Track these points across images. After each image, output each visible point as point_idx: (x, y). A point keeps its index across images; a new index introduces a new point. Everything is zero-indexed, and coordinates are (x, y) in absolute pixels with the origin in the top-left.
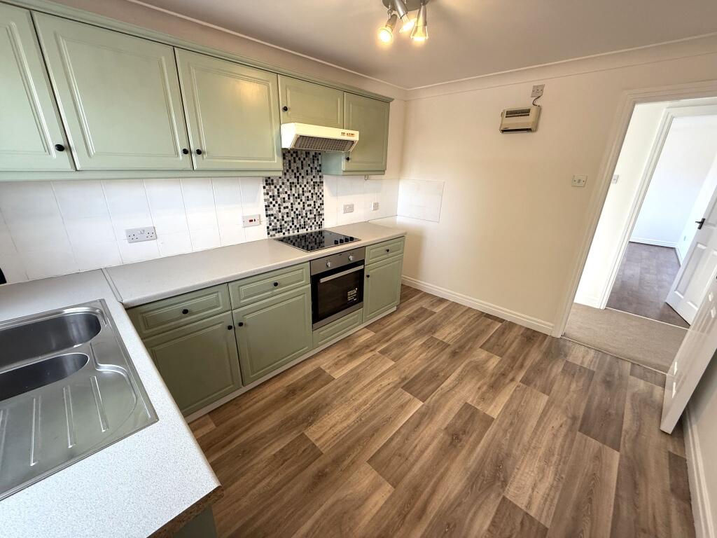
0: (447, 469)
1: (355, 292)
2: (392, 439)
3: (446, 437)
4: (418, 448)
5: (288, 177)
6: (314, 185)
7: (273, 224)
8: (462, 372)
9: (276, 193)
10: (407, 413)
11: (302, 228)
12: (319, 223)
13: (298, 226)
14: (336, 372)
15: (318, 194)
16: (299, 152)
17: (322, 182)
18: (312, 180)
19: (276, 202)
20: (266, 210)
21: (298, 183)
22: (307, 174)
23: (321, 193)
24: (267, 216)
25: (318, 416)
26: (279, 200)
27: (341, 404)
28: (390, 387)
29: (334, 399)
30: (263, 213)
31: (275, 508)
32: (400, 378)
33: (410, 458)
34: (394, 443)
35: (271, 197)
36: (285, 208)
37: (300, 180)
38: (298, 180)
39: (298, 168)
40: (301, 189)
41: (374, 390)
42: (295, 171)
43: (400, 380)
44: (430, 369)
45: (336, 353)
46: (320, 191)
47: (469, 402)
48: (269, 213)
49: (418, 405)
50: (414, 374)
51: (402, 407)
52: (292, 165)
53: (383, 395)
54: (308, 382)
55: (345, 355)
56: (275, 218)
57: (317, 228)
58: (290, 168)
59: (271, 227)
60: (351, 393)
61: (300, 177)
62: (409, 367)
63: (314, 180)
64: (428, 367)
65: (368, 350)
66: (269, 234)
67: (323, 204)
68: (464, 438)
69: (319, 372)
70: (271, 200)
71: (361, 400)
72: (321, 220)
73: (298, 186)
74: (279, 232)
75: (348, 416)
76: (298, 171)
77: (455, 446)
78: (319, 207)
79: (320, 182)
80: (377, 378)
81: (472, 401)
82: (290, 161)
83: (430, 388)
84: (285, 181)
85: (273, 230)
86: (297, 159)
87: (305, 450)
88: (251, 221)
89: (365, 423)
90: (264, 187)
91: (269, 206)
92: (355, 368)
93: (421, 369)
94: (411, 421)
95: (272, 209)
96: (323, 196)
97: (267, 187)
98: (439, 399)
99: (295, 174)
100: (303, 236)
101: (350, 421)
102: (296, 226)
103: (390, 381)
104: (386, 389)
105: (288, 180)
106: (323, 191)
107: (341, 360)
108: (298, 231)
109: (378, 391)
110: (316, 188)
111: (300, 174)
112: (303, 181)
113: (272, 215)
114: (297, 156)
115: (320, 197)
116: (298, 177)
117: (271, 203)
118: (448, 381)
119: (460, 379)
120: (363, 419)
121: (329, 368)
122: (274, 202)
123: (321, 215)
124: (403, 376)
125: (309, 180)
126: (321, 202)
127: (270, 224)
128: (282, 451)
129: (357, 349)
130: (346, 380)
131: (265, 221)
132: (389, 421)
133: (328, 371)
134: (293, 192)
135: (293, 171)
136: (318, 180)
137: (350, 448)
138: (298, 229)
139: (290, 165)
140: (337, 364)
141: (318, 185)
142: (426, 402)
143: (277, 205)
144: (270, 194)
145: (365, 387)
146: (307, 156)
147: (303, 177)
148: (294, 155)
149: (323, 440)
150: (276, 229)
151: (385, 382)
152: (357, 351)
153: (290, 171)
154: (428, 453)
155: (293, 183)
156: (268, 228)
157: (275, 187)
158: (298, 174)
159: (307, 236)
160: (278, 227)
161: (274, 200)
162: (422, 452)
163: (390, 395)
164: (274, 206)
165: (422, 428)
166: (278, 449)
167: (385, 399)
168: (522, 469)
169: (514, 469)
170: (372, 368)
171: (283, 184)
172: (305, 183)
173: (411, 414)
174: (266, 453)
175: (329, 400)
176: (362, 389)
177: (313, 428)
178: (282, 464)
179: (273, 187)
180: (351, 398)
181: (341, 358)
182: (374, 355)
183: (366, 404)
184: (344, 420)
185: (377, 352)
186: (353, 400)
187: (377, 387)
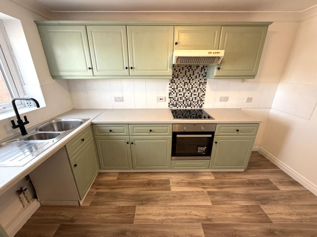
1: (205, 149)
5: (184, 79)
6: (200, 84)
7: (172, 102)
9: (176, 87)
11: (189, 106)
12: (200, 105)
14: (174, 187)
15: (202, 89)
16: (192, 66)
17: (206, 83)
18: (199, 81)
19: (175, 92)
20: (169, 95)
21: (189, 83)
22: (196, 78)
23: (204, 89)
24: (169, 98)
25: (147, 203)
26: (177, 91)
27: (162, 206)
28: (195, 217)
29: (162, 200)
31: (100, 229)
32: (207, 217)
35: (172, 89)
36: (180, 95)
37: (191, 81)
38: (190, 81)
39: (190, 75)
40: (191, 86)
42: (189, 76)
43: (204, 218)
44: (237, 228)
45: (182, 177)
46: (204, 87)
48: (171, 96)
50: (218, 222)
52: (187, 73)
53: (186, 219)
54: (158, 184)
55: (187, 181)
56: (174, 99)
57: (199, 107)
58: (185, 75)
59: (171, 103)
60: (171, 204)
61: (191, 79)
62: (219, 215)
63: (200, 81)
64: (235, 225)
65: (202, 186)
66: (169, 106)
67: (205, 95)
69: (167, 182)
70: (173, 90)
71: (172, 212)
72: (202, 103)
73: (189, 84)
74: (175, 106)
76: (190, 76)
78: (201, 96)
79: (204, 83)
80: (192, 206)
82: (186, 71)
84: (182, 81)
85: (172, 105)
86: (191, 70)
87: (129, 215)
88: (161, 99)
89: (162, 226)
90: (170, 84)
91: (171, 93)
92: (185, 192)
93: (227, 222)
95: (172, 95)
96: (205, 90)
97: (171, 84)
99: (188, 78)
100: (188, 111)
101: (158, 218)
102: (185, 105)
103: (199, 214)
104: (191, 217)
105: (183, 81)
106: (206, 87)
107: (182, 182)
109: (186, 214)
110: (201, 86)
111: (191, 78)
112: (193, 82)
113: (172, 98)
114: (191, 68)
115: (204, 90)
116: (190, 79)
117: (172, 92)
120: (164, 223)
121: (173, 183)
122: (174, 92)
123: (202, 101)
124: (210, 217)
125: (197, 81)
126: (203, 93)
127: (171, 102)
128: (123, 207)
129: (196, 182)
130: (175, 195)
131: (168, 100)
133: (171, 184)
134: (186, 87)
135: (187, 76)
136: (203, 81)
137: (145, 233)
139: (186, 73)
140: (178, 183)
141: (203, 84)
143: (175, 93)
144: (173, 87)
145: (181, 206)
146: (197, 68)
147: (193, 80)
148: (189, 68)
149: (139, 217)
150: (173, 105)
151: (195, 212)
152: (195, 183)
153: (185, 76)
155: (186, 83)
156: (169, 103)
157: (176, 84)
158: (190, 78)
159: (191, 111)
160: (175, 104)
161: (174, 90)
163: (191, 222)
164: (174, 93)
166: (123, 205)
167: (185, 222)
170: (196, 198)
171: (180, 83)
172: (194, 83)
174: (118, 203)
175: (159, 199)
176: (179, 206)
177: (141, 207)
178: (118, 213)
179: (174, 84)
180: (169, 206)
181: (183, 181)
182: (203, 191)
183: (173, 216)
184: (156, 216)
185: (206, 191)
186: (169, 208)
187: (187, 211)
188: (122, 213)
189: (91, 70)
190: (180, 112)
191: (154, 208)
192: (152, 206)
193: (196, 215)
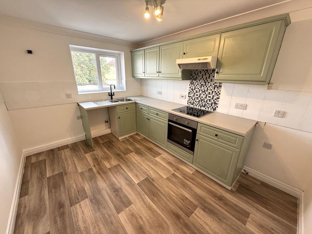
0: (106, 183)
1: (189, 142)
2: (123, 170)
3: (118, 187)
4: (117, 176)
5: (201, 82)
6: (215, 87)
7: (190, 100)
8: (156, 212)
9: (194, 88)
10: (133, 177)
11: (203, 107)
12: (214, 108)
13: (201, 105)
14: (158, 158)
15: (217, 92)
16: (209, 71)
17: (221, 86)
18: (214, 84)
19: (193, 92)
20: (189, 94)
21: (205, 85)
22: (211, 81)
23: (218, 92)
24: (188, 96)
25: (138, 154)
26: (195, 91)
27: (142, 159)
28: (148, 173)
29: (145, 158)
30: (187, 95)
32: (154, 178)
33: (115, 174)
34: (122, 170)
35: (191, 89)
36: (196, 95)
37: (207, 84)
38: (206, 84)
39: (206, 78)
40: (206, 88)
41: (147, 168)
42: (205, 79)
43: (152, 177)
44: (160, 194)
46: (219, 91)
47: (132, 205)
48: (190, 95)
49: (136, 181)
50: (156, 185)
51: (137, 176)
52: (204, 76)
53: (144, 170)
54: (154, 152)
55: (170, 161)
56: (191, 98)
58: (202, 78)
59: (189, 101)
60: (147, 162)
61: (207, 82)
62: (161, 184)
63: (216, 84)
64: (162, 193)
65: (175, 169)
66: (188, 103)
67: (219, 98)
68: (114, 194)
69: (159, 154)
70: (191, 90)
72: (216, 107)
73: (205, 86)
74: (192, 104)
75: (137, 161)
76: (206, 79)
77: (113, 189)
78: (215, 99)
79: (219, 86)
80: (154, 170)
81: (132, 207)
82: (203, 75)
83: (145, 189)
84: (199, 83)
85: (190, 103)
86: (207, 73)
87: (128, 152)
88: (182, 97)
90: (190, 85)
91: (190, 93)
92: (160, 163)
93: (160, 189)
94: (129, 177)
95: (191, 94)
96: (220, 94)
97: (191, 85)
98: (137, 191)
99: (205, 80)
100: (203, 111)
101: (134, 161)
102: (200, 105)
103: (152, 174)
104: (147, 172)
105: (200, 83)
106: (220, 91)
107: (166, 160)
108: (201, 107)
109: (146, 169)
110: (216, 89)
111: (207, 81)
112: (208, 84)
113: (191, 97)
114: (207, 72)
115: (218, 94)
116: (206, 82)
117: (191, 92)
118: (149, 201)
119: (150, 208)
120: (134, 164)
121: (161, 157)
122: (192, 92)
123: (216, 104)
124: (155, 179)
125: (212, 84)
126: (218, 97)
127: (189, 100)
129: (175, 165)
130: (154, 161)
131: (187, 98)
132: (131, 170)
133: (159, 156)
134: (202, 89)
135: (203, 79)
136: (218, 85)
137: (124, 161)
138: (201, 106)
139: (203, 76)
140: (163, 159)
141: (218, 88)
142: (137, 185)
143: (193, 93)
144: (192, 88)
145: (150, 166)
146: (213, 72)
147: (208, 82)
148: (206, 72)
150: (191, 103)
151: (151, 172)
153: (202, 79)
154: (114, 179)
155: (203, 85)
156: (188, 101)
157: (194, 85)
158: (206, 81)
159: (205, 112)
160: (192, 102)
161: (192, 91)
162: (115, 178)
163: (144, 173)
164: (192, 93)
165: (125, 180)
166: (130, 148)
167: (142, 171)
168: (91, 212)
169: (93, 208)
170: (162, 169)
171: (198, 84)
172: (209, 86)
173: (132, 178)
175: (145, 156)
176: (148, 165)
177: (134, 154)
178: (125, 149)
179: (193, 85)
180: (144, 162)
181: (168, 160)
182: (171, 171)
183: (140, 165)
185: (173, 172)
187: (148, 169)
188: (127, 150)
189: (144, 73)
190: (196, 110)
191: (138, 158)
192: (138, 156)
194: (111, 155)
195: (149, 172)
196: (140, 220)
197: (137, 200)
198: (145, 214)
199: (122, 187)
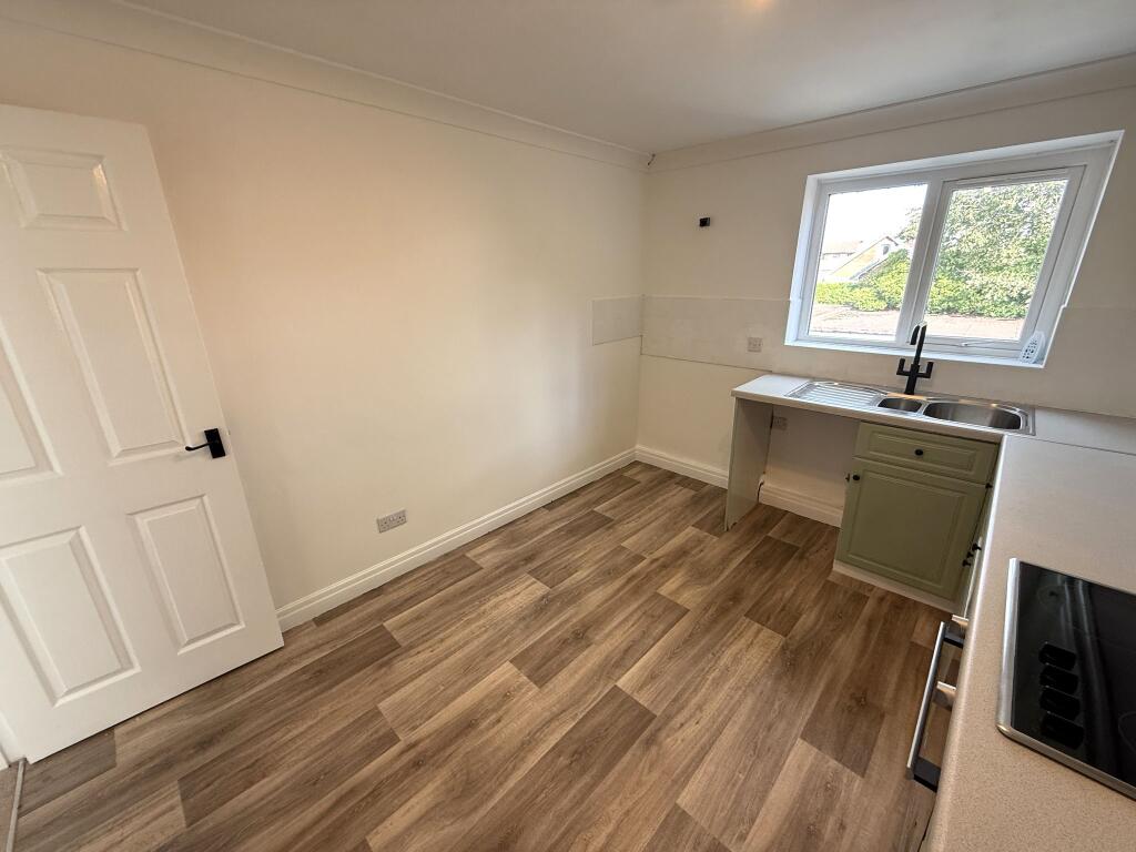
0: (600, 605)
2: (665, 632)
3: (590, 636)
4: (631, 623)
8: (514, 767)
10: (644, 667)
28: (680, 719)
29: (775, 691)
32: (660, 745)
33: (641, 613)
34: (661, 627)
41: (711, 709)
43: (663, 734)
44: (587, 779)
47: (536, 689)
49: (625, 681)
50: (627, 757)
51: (653, 677)
53: (689, 699)
62: (639, 784)
64: (591, 787)
68: (566, 636)
71: (726, 687)
75: (735, 660)
77: (583, 626)
80: (711, 744)
81: (530, 689)
83: (598, 718)
87: (769, 618)
89: (708, 649)
94: (637, 655)
98: (586, 693)
103: (680, 735)
104: (685, 713)
109: (700, 708)
118: (553, 740)
119: (527, 744)
120: (710, 656)
124: (654, 749)
132: (672, 654)
137: (714, 621)
142: (610, 687)
151: (691, 730)
154: (618, 620)
162: (626, 620)
163: (675, 700)
165: (624, 646)
167: (684, 690)
168: (516, 608)
169: (526, 608)
173: (637, 665)
174: (813, 616)
176: (732, 711)
178: (783, 607)
180: (745, 691)
181: (833, 822)
182: (743, 839)
183: (714, 679)
184: (737, 654)
186: (740, 688)
187: (705, 715)
188: (780, 612)
191: (757, 663)
192: (767, 662)
193: (682, 725)
194: (722, 578)
195: (693, 721)
196: (493, 717)
197: (554, 698)
198: (507, 732)
199: (593, 646)
